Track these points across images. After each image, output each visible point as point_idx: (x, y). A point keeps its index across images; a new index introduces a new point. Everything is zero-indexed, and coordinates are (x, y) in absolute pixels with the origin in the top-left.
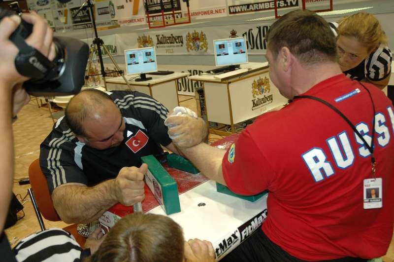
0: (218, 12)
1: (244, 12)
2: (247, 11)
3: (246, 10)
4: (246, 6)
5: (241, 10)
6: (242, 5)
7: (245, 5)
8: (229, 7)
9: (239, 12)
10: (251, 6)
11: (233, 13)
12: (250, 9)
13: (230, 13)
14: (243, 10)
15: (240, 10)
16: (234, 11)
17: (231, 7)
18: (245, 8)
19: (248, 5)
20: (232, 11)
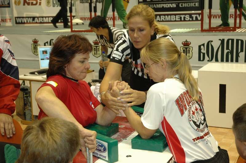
0: (4, 21)
1: (30, 23)
4: (32, 19)
5: (27, 21)
6: (28, 17)
7: (31, 17)
8: (16, 18)
9: (24, 23)
10: (36, 19)
11: (19, 23)
12: (35, 21)
13: (16, 23)
14: (28, 22)
15: (26, 22)
16: (20, 22)
17: (18, 18)
18: (31, 20)
19: (34, 18)
20: (18, 22)
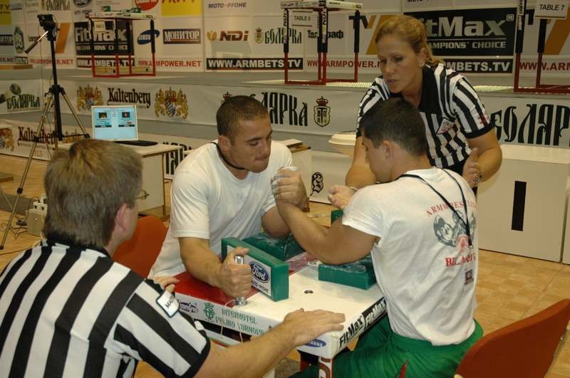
0: (190, 65)
1: (229, 68)
2: (232, 68)
3: (230, 66)
4: (232, 61)
5: (224, 65)
6: (227, 59)
7: (230, 59)
8: (208, 59)
9: (220, 68)
10: (238, 61)
11: (213, 68)
12: (237, 65)
13: (208, 68)
14: (227, 66)
15: (222, 66)
16: (214, 66)
18: (230, 63)
19: (235, 61)
20: (211, 66)
